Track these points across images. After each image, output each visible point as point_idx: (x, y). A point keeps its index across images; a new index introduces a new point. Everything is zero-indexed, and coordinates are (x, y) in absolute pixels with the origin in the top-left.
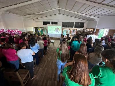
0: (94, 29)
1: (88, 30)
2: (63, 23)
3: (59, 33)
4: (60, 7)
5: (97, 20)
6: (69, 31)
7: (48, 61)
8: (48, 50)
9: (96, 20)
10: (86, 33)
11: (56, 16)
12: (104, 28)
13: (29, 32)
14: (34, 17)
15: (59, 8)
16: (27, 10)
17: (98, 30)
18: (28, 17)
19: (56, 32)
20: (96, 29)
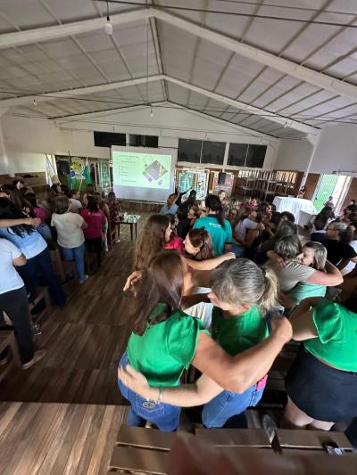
0: (300, 175)
1: (280, 176)
2: (181, 141)
3: (160, 183)
4: (167, 70)
5: (313, 137)
6: (203, 178)
7: (101, 298)
8: (107, 255)
9: (309, 137)
10: (273, 187)
11: (148, 109)
12: (334, 173)
13: (28, 176)
14: (50, 107)
15: (162, 77)
16: (17, 72)
17: (314, 179)
18: (22, 107)
19: (150, 180)
20: (309, 175)
